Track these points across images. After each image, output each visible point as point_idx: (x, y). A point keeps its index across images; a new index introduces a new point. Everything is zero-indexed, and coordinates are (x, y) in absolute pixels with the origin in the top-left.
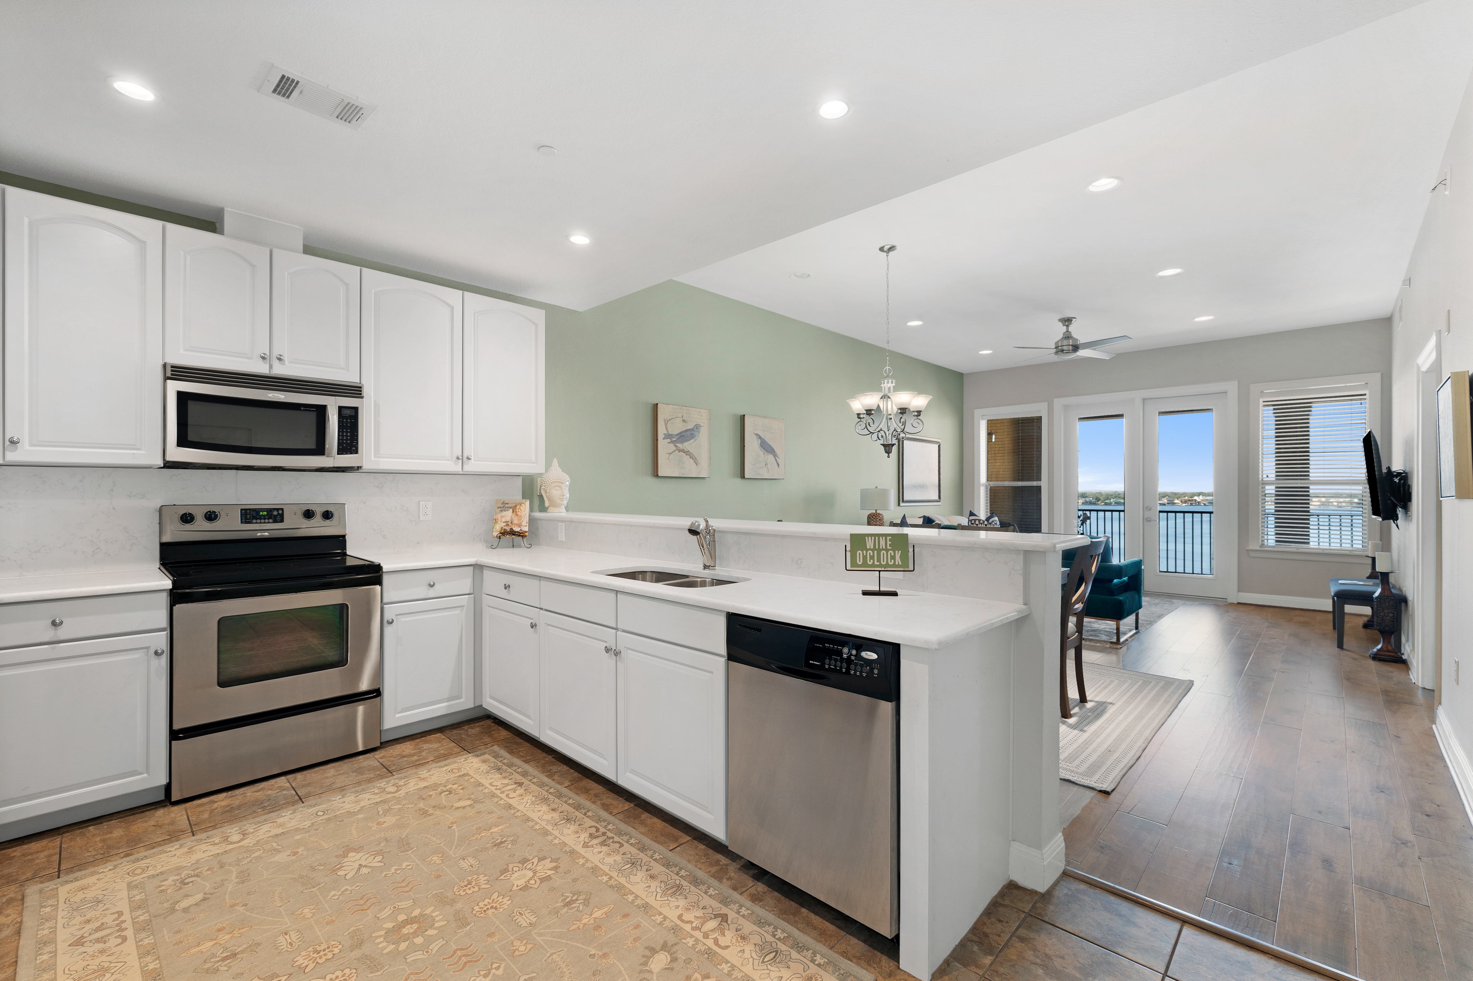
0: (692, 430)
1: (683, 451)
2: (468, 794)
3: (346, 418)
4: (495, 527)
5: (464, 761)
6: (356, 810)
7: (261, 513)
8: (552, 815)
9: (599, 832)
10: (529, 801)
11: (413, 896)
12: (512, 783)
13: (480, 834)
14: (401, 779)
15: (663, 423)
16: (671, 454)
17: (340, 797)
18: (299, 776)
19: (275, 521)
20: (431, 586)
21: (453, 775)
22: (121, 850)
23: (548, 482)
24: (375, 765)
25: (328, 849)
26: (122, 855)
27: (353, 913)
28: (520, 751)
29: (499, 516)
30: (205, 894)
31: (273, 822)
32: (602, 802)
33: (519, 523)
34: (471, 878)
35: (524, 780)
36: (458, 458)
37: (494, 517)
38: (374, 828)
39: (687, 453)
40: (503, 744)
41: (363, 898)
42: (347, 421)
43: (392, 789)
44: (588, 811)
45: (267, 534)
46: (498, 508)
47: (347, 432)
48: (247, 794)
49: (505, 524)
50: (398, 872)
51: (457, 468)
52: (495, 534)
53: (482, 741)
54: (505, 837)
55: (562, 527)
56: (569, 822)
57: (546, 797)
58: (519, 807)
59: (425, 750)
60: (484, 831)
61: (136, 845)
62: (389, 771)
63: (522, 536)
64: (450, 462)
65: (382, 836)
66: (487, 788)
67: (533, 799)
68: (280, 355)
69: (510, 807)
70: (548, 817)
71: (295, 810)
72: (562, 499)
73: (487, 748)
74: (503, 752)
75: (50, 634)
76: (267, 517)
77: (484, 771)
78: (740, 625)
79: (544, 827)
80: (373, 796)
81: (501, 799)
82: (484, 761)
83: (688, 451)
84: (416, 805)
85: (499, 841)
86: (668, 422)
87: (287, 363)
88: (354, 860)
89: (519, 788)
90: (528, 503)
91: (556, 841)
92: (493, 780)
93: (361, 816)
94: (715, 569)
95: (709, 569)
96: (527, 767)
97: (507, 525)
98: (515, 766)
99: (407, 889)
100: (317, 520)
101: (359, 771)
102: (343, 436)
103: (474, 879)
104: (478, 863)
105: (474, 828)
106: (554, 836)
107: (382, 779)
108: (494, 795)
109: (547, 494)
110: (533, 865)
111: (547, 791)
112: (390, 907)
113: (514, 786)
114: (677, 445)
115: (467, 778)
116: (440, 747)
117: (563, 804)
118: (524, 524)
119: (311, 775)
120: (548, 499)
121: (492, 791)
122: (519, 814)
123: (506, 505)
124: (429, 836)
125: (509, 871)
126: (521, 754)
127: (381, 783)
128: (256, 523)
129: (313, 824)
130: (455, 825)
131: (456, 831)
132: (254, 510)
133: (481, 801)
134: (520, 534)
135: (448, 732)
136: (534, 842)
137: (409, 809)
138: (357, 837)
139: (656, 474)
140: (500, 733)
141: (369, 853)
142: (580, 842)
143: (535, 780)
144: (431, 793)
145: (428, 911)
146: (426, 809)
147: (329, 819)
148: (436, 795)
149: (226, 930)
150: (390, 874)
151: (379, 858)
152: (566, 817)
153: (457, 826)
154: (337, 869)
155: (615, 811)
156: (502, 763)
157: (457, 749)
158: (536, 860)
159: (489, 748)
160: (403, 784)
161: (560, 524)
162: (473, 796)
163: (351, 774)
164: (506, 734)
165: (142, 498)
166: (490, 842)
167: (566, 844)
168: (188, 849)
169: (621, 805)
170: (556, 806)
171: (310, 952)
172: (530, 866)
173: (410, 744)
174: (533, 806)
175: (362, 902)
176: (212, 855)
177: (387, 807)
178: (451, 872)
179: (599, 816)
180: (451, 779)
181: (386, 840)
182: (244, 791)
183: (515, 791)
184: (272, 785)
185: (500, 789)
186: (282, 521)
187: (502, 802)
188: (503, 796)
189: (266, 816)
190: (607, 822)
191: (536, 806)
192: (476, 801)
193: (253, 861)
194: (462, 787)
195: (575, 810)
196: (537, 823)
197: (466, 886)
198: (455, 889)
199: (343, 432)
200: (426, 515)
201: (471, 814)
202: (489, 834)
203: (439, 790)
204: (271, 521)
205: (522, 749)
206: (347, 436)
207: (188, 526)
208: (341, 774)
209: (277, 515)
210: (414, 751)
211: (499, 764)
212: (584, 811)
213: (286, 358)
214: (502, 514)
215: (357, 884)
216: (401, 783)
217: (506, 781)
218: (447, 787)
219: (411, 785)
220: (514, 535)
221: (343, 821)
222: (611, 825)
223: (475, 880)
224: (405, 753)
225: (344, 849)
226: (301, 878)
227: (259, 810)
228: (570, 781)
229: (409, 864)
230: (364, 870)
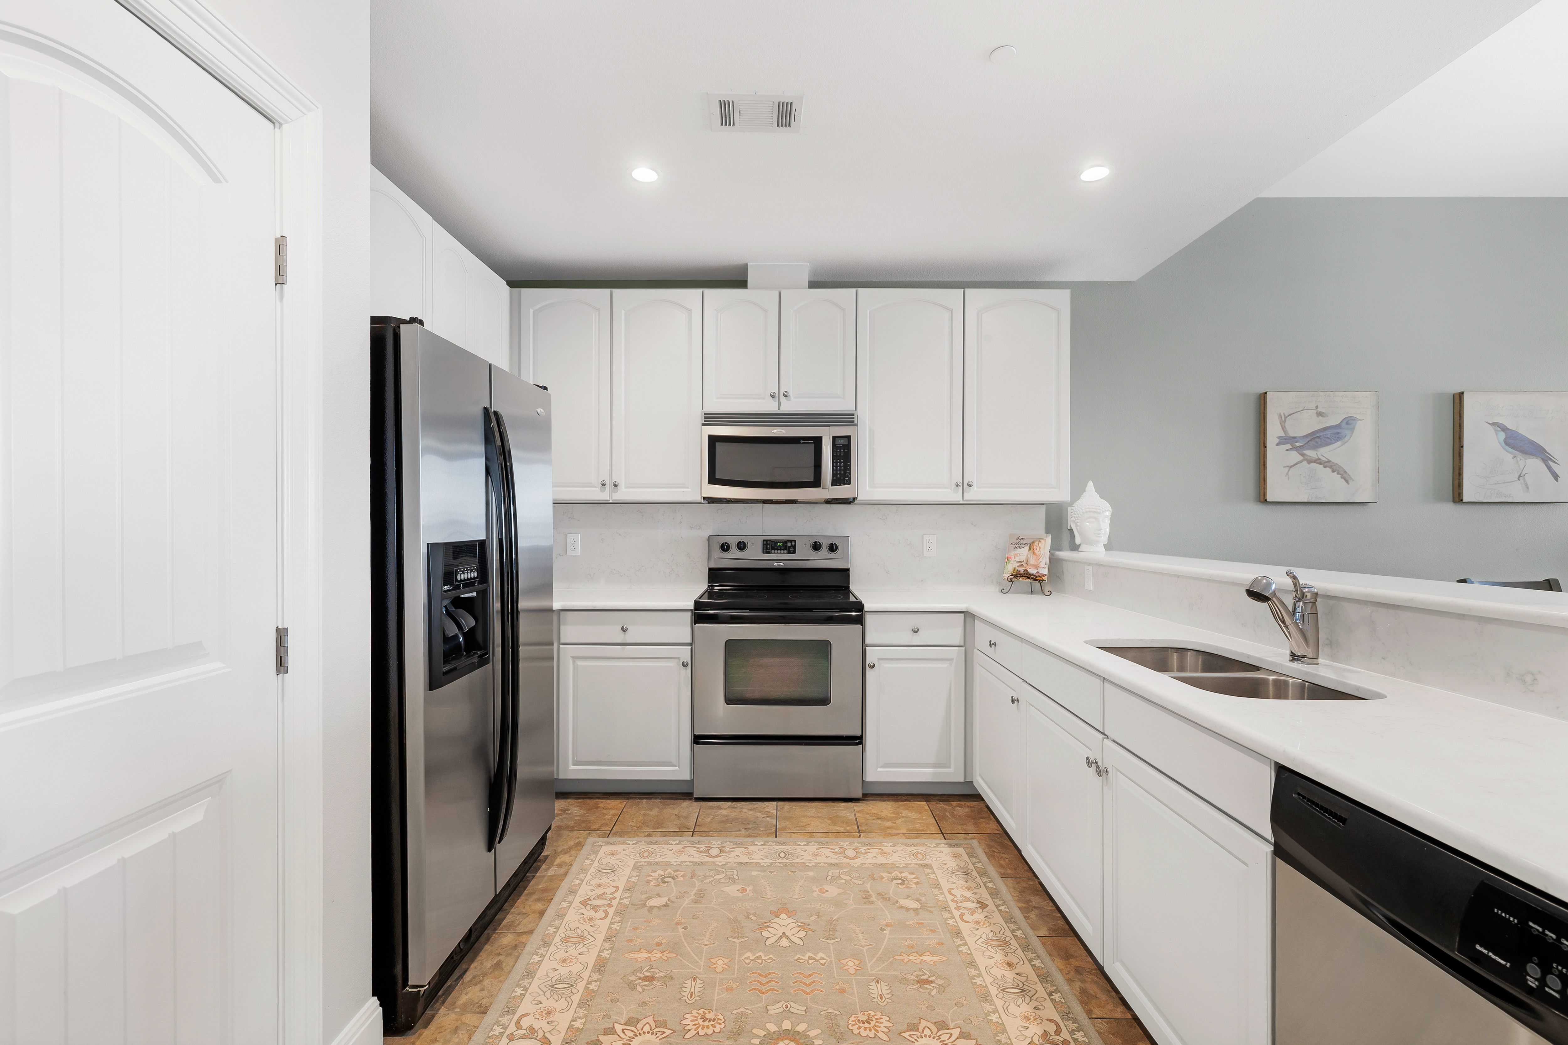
0: (1338, 426)
1: (1318, 461)
2: (920, 894)
3: (840, 448)
4: (1007, 567)
5: (934, 847)
6: (810, 865)
7: (778, 544)
8: (1003, 972)
9: (1059, 1035)
10: (984, 936)
11: (809, 1002)
12: (974, 900)
13: (909, 955)
14: (864, 844)
15: (1277, 422)
16: (1291, 467)
17: (805, 843)
18: (787, 805)
19: (789, 552)
20: (916, 631)
21: (915, 861)
22: (648, 828)
23: (1078, 512)
24: (850, 818)
25: (769, 899)
26: (647, 833)
27: (751, 991)
28: (1002, 857)
29: (1012, 554)
30: (669, 900)
31: (745, 848)
32: (1082, 986)
33: (1036, 563)
34: (874, 1014)
35: (989, 901)
36: (957, 485)
37: (1007, 556)
38: (815, 894)
39: (1327, 464)
40: (986, 841)
41: (767, 976)
42: (840, 451)
43: (851, 853)
44: (1056, 991)
45: (782, 564)
46: (1012, 544)
47: (840, 462)
48: (744, 810)
49: (1018, 564)
50: (810, 962)
51: (957, 497)
52: (1006, 576)
53: (965, 827)
54: (934, 976)
55: (1089, 571)
56: (1023, 995)
57: (1008, 939)
58: (967, 939)
59: (903, 817)
60: (915, 954)
61: (658, 828)
62: (859, 831)
63: (1039, 581)
64: (949, 490)
65: (817, 908)
66: (944, 894)
67: (991, 935)
68: (786, 392)
69: (958, 933)
70: (998, 972)
71: (766, 842)
72: (1099, 534)
73: (966, 839)
74: (980, 852)
75: (620, 638)
76: (783, 548)
77: (950, 869)
78: (1299, 794)
79: (986, 986)
80: (831, 855)
81: (953, 917)
82: (955, 856)
83: (1329, 461)
84: (864, 883)
85: (925, 977)
86: (1286, 417)
87: (792, 398)
88: (784, 924)
89: (980, 910)
90: (1049, 539)
91: (994, 1017)
92: (954, 886)
93: (811, 874)
94: (1318, 664)
95: (1303, 663)
96: (1001, 885)
97: (1022, 565)
98: (988, 877)
99: (808, 990)
100: (824, 552)
101: (834, 820)
102: (837, 466)
103: (876, 1017)
104: (890, 996)
105: (906, 944)
106: (993, 1007)
107: (848, 837)
108: (946, 908)
109: (1078, 527)
110: (950, 1038)
111: (1012, 931)
112: (783, 1002)
113: (975, 905)
114: (1306, 452)
115: (928, 871)
116: (918, 819)
117: (1026, 961)
118: (1042, 565)
119: (796, 809)
120: (1080, 534)
121: (947, 901)
122: (964, 949)
123: (1022, 541)
124: (858, 931)
125: (918, 1031)
126: (1002, 862)
127: (845, 842)
128: (774, 553)
129: (771, 864)
130: (889, 928)
131: (887, 938)
132: (773, 541)
133: (929, 909)
134: (1037, 577)
135: (934, 803)
136: (965, 1002)
137: (855, 885)
138: (797, 897)
139: (1262, 499)
140: (989, 824)
141: (797, 922)
142: (1026, 1037)
143: (1003, 908)
144: (883, 875)
145: (813, 1033)
146: (871, 893)
147: (785, 865)
148: (888, 880)
149: (661, 947)
150: (802, 959)
151: (802, 934)
152: (1021, 985)
153: (890, 931)
154: (765, 927)
155: (1097, 1013)
156: (974, 867)
157: (934, 829)
158: (956, 1032)
159: (968, 839)
160: (863, 851)
161: (1087, 567)
162: (923, 899)
163: (826, 820)
164: (995, 827)
165: (699, 529)
166: (915, 974)
167: (1004, 1030)
168: (682, 848)
169: (1110, 1006)
170: (1014, 960)
171: (700, 1014)
172: (946, 1039)
173: (892, 805)
174: (986, 946)
175: (764, 980)
176: (692, 862)
177: (838, 874)
178: (858, 992)
179: (1069, 1008)
180: (911, 866)
181: (818, 914)
182: (743, 805)
183: (973, 912)
184: (764, 808)
185: (957, 902)
186: (794, 552)
187: (951, 922)
188: (957, 914)
189: (743, 838)
190: (1077, 1025)
191: (989, 948)
192: (924, 907)
193: (713, 883)
194: (917, 880)
195: (1038, 981)
196: (980, 975)
197: (864, 1023)
198: (851, 1019)
199: (837, 463)
200: (930, 550)
201: (912, 922)
202: (918, 961)
203: (893, 875)
204: (786, 551)
205: (1006, 856)
206: (840, 466)
207: (726, 555)
208: (819, 817)
209: (790, 547)
210: (892, 815)
211: (971, 867)
212: (1050, 988)
213: (791, 394)
214: (1015, 552)
215: (771, 956)
216: (863, 849)
217: (968, 894)
218: (903, 875)
219: (870, 855)
220: (1028, 578)
221: (796, 872)
222: (1082, 1033)
223: (876, 1019)
224: (882, 814)
225: (780, 906)
226: (735, 922)
227: (743, 831)
228: (1049, 929)
229: (824, 957)
230: (784, 942)
